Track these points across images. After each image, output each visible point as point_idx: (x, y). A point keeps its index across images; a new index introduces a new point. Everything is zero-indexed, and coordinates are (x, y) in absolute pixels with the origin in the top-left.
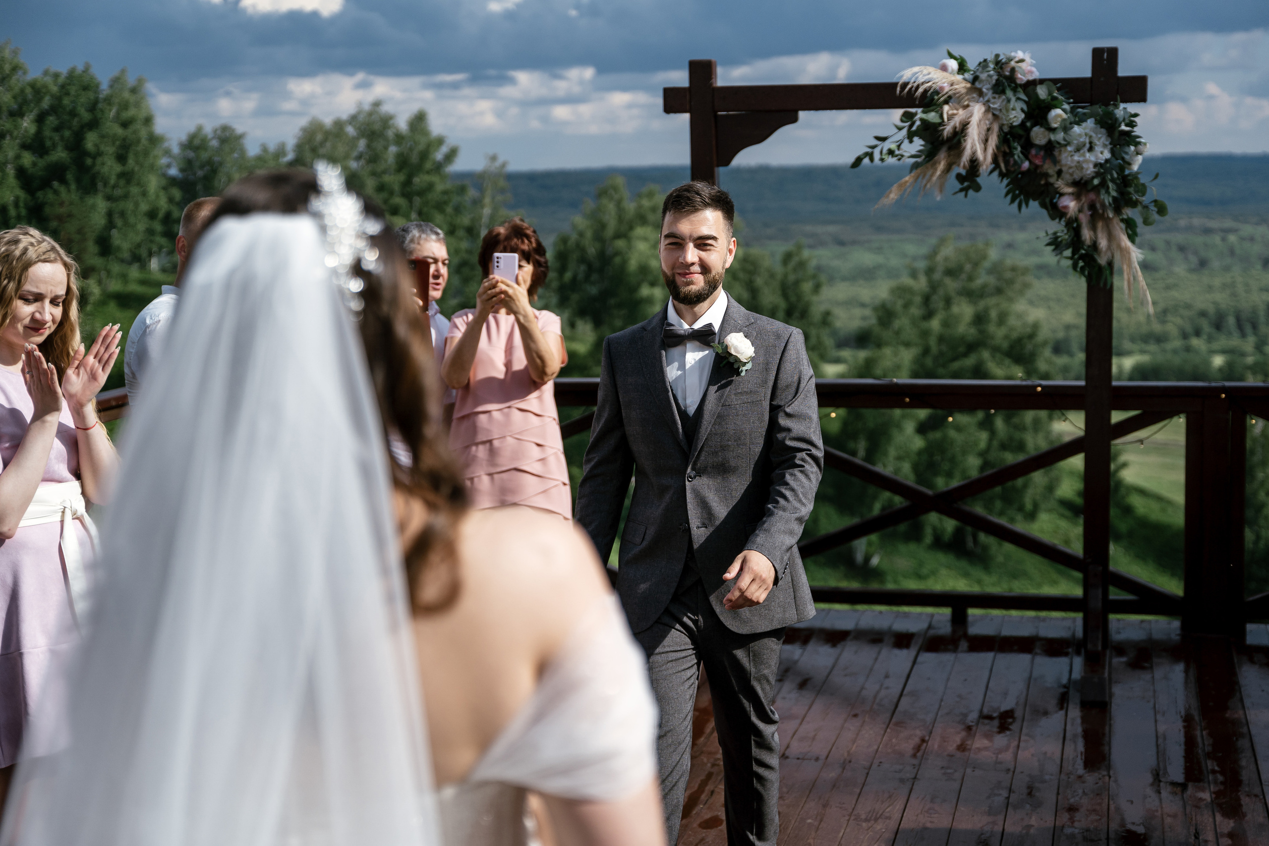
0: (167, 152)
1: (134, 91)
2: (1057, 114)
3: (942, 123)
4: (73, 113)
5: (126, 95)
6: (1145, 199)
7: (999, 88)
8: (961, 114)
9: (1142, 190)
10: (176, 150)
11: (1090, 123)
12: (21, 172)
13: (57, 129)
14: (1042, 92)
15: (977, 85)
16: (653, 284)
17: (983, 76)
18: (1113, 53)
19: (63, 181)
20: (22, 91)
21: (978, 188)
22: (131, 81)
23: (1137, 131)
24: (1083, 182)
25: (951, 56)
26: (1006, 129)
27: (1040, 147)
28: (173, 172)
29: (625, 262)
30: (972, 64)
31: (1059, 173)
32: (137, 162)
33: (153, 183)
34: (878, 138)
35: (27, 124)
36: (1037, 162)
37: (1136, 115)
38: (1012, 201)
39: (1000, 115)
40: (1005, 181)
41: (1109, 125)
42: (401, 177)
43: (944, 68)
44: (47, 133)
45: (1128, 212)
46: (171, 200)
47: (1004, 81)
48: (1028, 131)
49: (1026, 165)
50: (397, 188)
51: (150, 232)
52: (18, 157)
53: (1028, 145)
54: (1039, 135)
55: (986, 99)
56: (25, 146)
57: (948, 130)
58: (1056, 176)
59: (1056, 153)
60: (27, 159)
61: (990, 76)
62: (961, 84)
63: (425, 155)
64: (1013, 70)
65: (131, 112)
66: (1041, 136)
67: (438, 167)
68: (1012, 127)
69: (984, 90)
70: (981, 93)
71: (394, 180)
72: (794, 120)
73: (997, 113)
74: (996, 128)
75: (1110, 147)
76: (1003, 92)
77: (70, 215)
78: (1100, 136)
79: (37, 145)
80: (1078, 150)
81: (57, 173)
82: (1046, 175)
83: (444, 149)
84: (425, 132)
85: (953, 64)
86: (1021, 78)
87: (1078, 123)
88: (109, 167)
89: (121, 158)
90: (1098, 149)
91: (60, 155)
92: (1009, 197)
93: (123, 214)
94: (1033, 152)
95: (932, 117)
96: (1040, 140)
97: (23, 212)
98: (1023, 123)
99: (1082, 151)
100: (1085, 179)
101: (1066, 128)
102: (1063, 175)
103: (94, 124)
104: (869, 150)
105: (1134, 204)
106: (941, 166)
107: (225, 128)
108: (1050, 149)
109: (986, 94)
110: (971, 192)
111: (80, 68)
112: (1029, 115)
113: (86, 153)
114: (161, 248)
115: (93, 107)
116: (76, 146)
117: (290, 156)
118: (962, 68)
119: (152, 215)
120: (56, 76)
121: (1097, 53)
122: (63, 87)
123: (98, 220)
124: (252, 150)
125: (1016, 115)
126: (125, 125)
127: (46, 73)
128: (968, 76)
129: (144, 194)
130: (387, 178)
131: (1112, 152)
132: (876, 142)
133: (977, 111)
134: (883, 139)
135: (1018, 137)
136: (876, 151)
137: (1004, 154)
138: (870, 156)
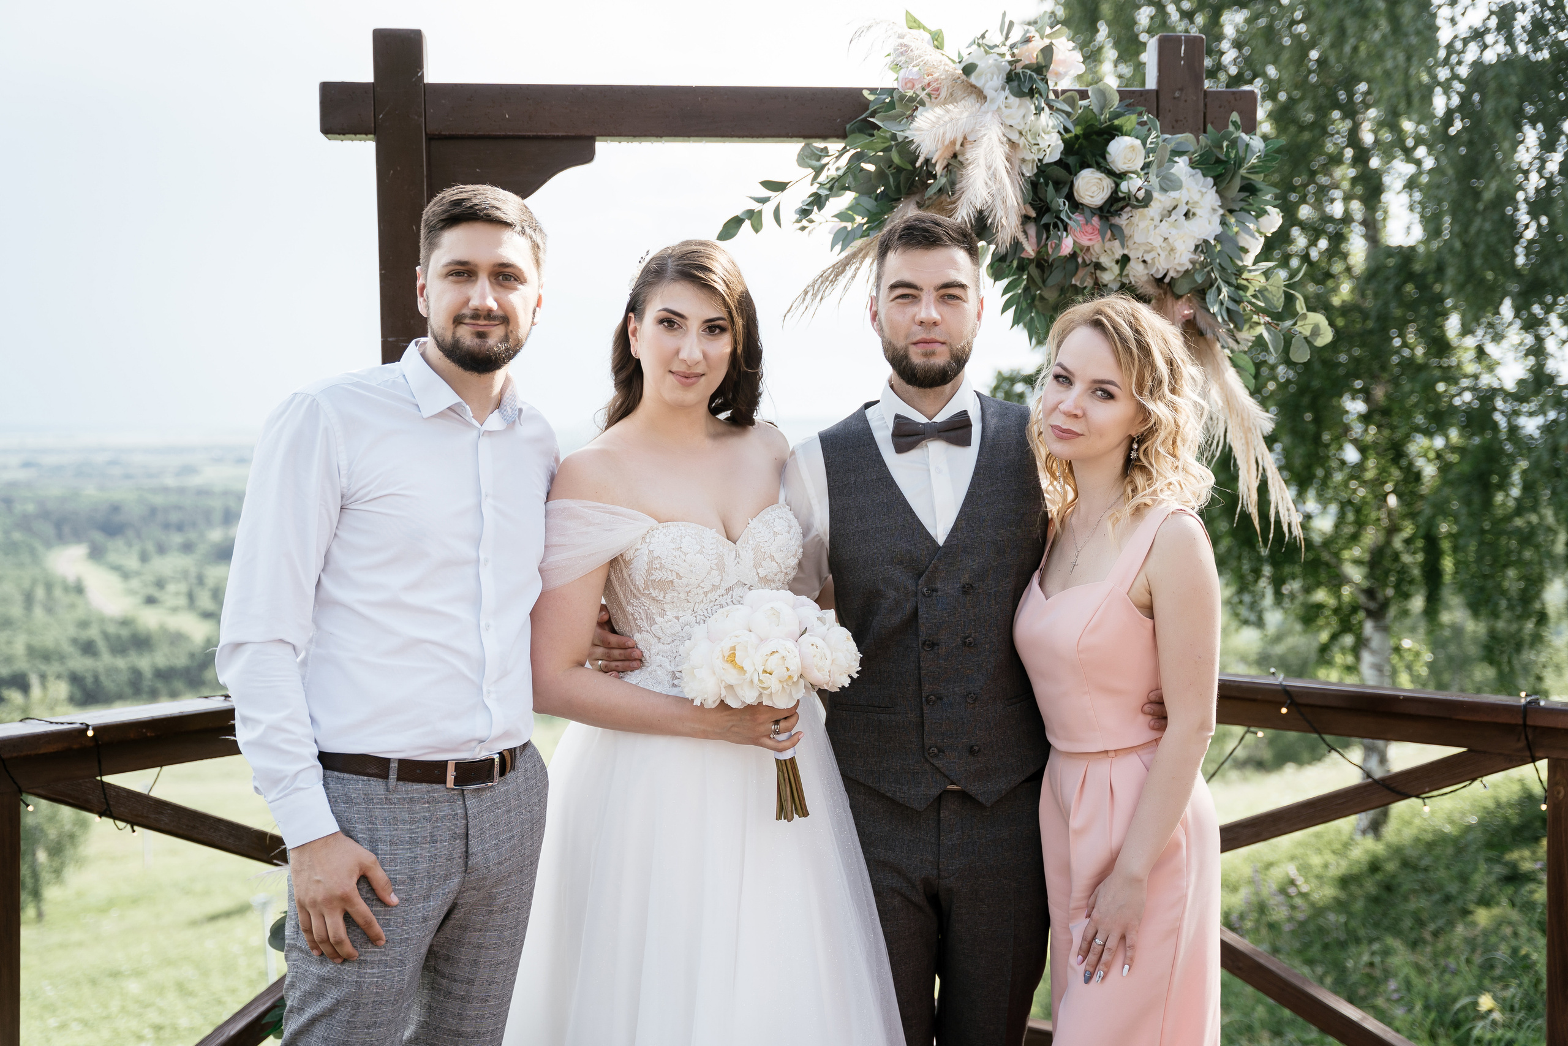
2: (1126, 148)
3: (912, 151)
7: (1016, 90)
8: (949, 133)
11: (1185, 166)
14: (1092, 104)
15: (973, 79)
24: (1167, 280)
26: (1029, 171)
27: (1093, 209)
31: (1124, 260)
34: (769, 185)
36: (1085, 242)
39: (1022, 141)
47: (1029, 72)
48: (1070, 175)
49: (1067, 245)
53: (1072, 205)
54: (1092, 185)
55: (995, 107)
58: (1116, 269)
66: (1094, 188)
68: (1042, 169)
69: (989, 92)
70: (980, 95)
72: (587, 156)
73: (1015, 137)
74: (1015, 164)
75: (1221, 212)
78: (1204, 190)
82: (1098, 266)
90: (1201, 215)
92: (1011, 312)
94: (1081, 218)
96: (1092, 197)
98: (1059, 163)
99: (1173, 217)
100: (1172, 274)
102: (1132, 264)
104: (756, 207)
109: (993, 100)
112: (1069, 146)
118: (939, 48)
125: (1052, 146)
131: (1223, 223)
132: (765, 193)
133: (982, 124)
134: (779, 187)
135: (1058, 185)
136: (768, 210)
137: (1026, 219)
138: (754, 217)
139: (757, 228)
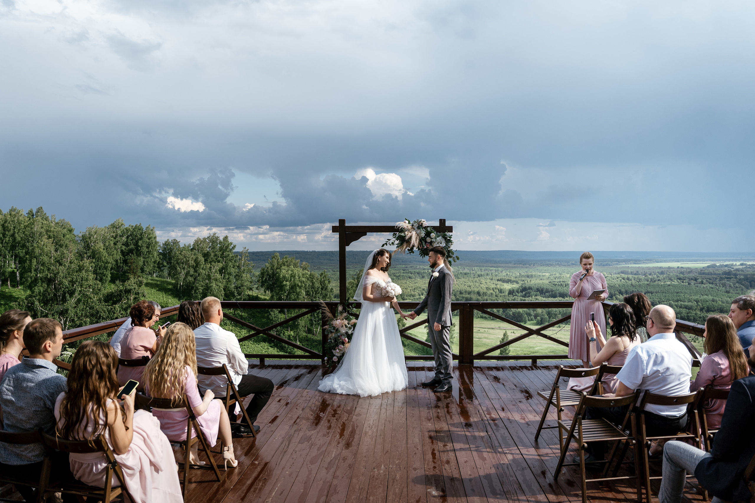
0: (159, 246)
1: (152, 230)
2: (433, 235)
3: (405, 236)
4: (136, 236)
5: (150, 231)
6: (454, 256)
7: (419, 228)
8: (410, 234)
9: (453, 253)
10: (162, 246)
11: (440, 237)
12: (122, 251)
13: (132, 240)
14: (429, 229)
15: (413, 227)
16: (287, 281)
17: (415, 225)
18: (444, 220)
19: (132, 253)
20: (123, 230)
21: (413, 253)
22: (151, 228)
23: (452, 239)
25: (406, 220)
26: (420, 238)
27: (429, 243)
28: (161, 251)
29: (279, 275)
30: (411, 222)
32: (152, 249)
33: (156, 254)
34: (388, 240)
35: (124, 239)
37: (452, 235)
38: (421, 256)
39: (419, 234)
40: (419, 251)
41: (445, 237)
42: (221, 253)
43: (405, 222)
44: (129, 241)
45: (449, 259)
46: (160, 258)
47: (420, 226)
48: (426, 238)
49: (425, 247)
50: (219, 255)
51: (154, 267)
52: (121, 247)
53: (426, 242)
54: (428, 240)
56: (123, 244)
57: (407, 238)
59: (432, 244)
60: (124, 248)
61: (416, 225)
62: (410, 226)
63: (227, 247)
64: (422, 223)
65: (151, 236)
67: (231, 250)
68: (422, 237)
70: (414, 229)
71: (219, 253)
72: (366, 235)
74: (418, 238)
76: (420, 229)
77: (134, 262)
78: (443, 240)
79: (126, 244)
80: (438, 243)
81: (131, 251)
83: (232, 246)
84: (227, 241)
85: (407, 222)
86: (424, 225)
87: (438, 237)
88: (144, 250)
89: (148, 247)
90: (443, 243)
91: (132, 246)
93: (147, 262)
94: (427, 244)
95: (403, 234)
97: (122, 261)
98: (424, 237)
101: (436, 238)
103: (141, 239)
105: (451, 257)
106: (405, 247)
107: (174, 240)
108: (431, 243)
109: (416, 229)
110: (412, 253)
111: (138, 224)
112: (426, 235)
113: (139, 246)
114: (157, 271)
115: (141, 235)
116: (136, 244)
117: (192, 247)
118: (409, 223)
119: (155, 262)
120: (132, 226)
121: (441, 220)
122: (134, 229)
123: (141, 263)
124: (182, 245)
125: (423, 235)
126: (149, 239)
127: (130, 226)
128: (411, 224)
129: (153, 257)
130: (217, 253)
131: (446, 244)
133: (414, 233)
134: (390, 240)
135: (424, 240)
136: (388, 243)
137: (420, 244)
138: (386, 244)
139: (387, 245)
